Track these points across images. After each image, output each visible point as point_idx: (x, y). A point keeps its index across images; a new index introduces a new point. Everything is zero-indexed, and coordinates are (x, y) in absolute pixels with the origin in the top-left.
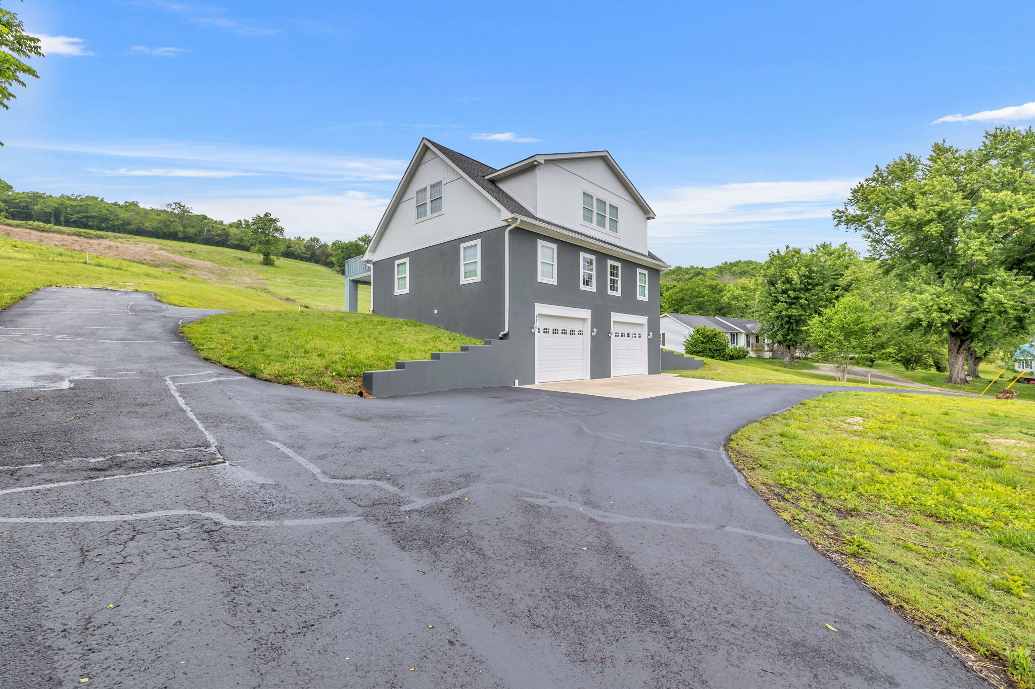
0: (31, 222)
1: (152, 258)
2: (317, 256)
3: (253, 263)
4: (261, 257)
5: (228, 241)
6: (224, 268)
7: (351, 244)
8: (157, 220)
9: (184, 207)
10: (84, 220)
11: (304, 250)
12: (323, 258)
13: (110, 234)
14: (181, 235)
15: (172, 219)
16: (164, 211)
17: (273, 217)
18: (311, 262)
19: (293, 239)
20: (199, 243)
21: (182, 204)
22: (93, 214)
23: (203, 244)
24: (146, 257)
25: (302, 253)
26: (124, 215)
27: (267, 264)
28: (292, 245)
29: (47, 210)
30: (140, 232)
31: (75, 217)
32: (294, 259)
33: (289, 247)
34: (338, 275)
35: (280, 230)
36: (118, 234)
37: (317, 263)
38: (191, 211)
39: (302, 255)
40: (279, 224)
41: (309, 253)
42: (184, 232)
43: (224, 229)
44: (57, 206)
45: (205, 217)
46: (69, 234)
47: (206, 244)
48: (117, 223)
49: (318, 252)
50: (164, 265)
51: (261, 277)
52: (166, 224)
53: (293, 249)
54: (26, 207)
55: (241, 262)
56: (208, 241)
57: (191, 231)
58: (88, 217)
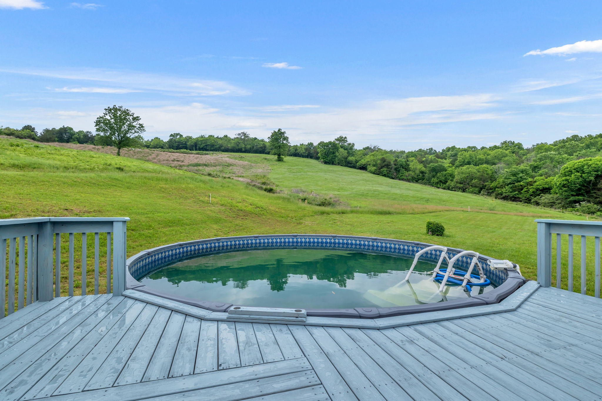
0: (181, 150)
1: (215, 162)
2: (311, 154)
3: (272, 161)
4: (276, 157)
5: (265, 150)
6: (253, 164)
7: (330, 143)
8: (234, 143)
9: (246, 134)
10: (205, 147)
11: (304, 151)
12: (315, 155)
13: (212, 152)
14: (243, 150)
15: (240, 142)
16: (237, 138)
17: (283, 131)
18: (308, 158)
19: (299, 145)
20: (252, 153)
21: (245, 133)
22: (208, 143)
23: (254, 153)
24: (212, 162)
25: (303, 153)
26: (220, 142)
27: (279, 161)
28: (298, 149)
29: (192, 144)
30: (227, 150)
31: (202, 146)
32: (299, 157)
33: (296, 150)
34: (322, 164)
35: (286, 139)
36: (215, 152)
37: (312, 158)
38: (249, 136)
39: (303, 154)
40: (286, 135)
41: (307, 153)
42: (245, 148)
43: (264, 144)
44: (195, 141)
45: (256, 139)
46: (195, 154)
47: (255, 153)
48: (217, 147)
49: (312, 152)
50: (219, 165)
51: (270, 168)
52: (238, 144)
53: (298, 151)
54: (186, 144)
55: (265, 161)
56: (256, 152)
57: (249, 147)
58: (206, 145)
